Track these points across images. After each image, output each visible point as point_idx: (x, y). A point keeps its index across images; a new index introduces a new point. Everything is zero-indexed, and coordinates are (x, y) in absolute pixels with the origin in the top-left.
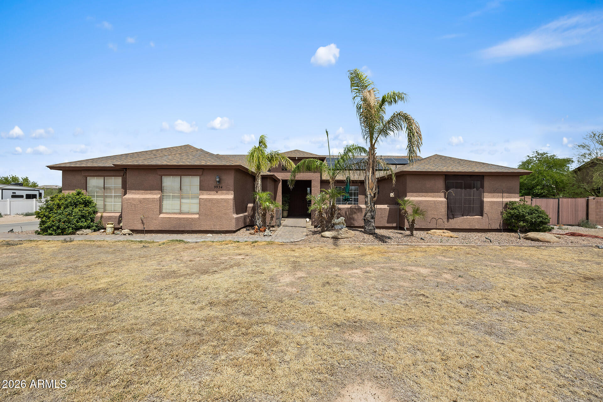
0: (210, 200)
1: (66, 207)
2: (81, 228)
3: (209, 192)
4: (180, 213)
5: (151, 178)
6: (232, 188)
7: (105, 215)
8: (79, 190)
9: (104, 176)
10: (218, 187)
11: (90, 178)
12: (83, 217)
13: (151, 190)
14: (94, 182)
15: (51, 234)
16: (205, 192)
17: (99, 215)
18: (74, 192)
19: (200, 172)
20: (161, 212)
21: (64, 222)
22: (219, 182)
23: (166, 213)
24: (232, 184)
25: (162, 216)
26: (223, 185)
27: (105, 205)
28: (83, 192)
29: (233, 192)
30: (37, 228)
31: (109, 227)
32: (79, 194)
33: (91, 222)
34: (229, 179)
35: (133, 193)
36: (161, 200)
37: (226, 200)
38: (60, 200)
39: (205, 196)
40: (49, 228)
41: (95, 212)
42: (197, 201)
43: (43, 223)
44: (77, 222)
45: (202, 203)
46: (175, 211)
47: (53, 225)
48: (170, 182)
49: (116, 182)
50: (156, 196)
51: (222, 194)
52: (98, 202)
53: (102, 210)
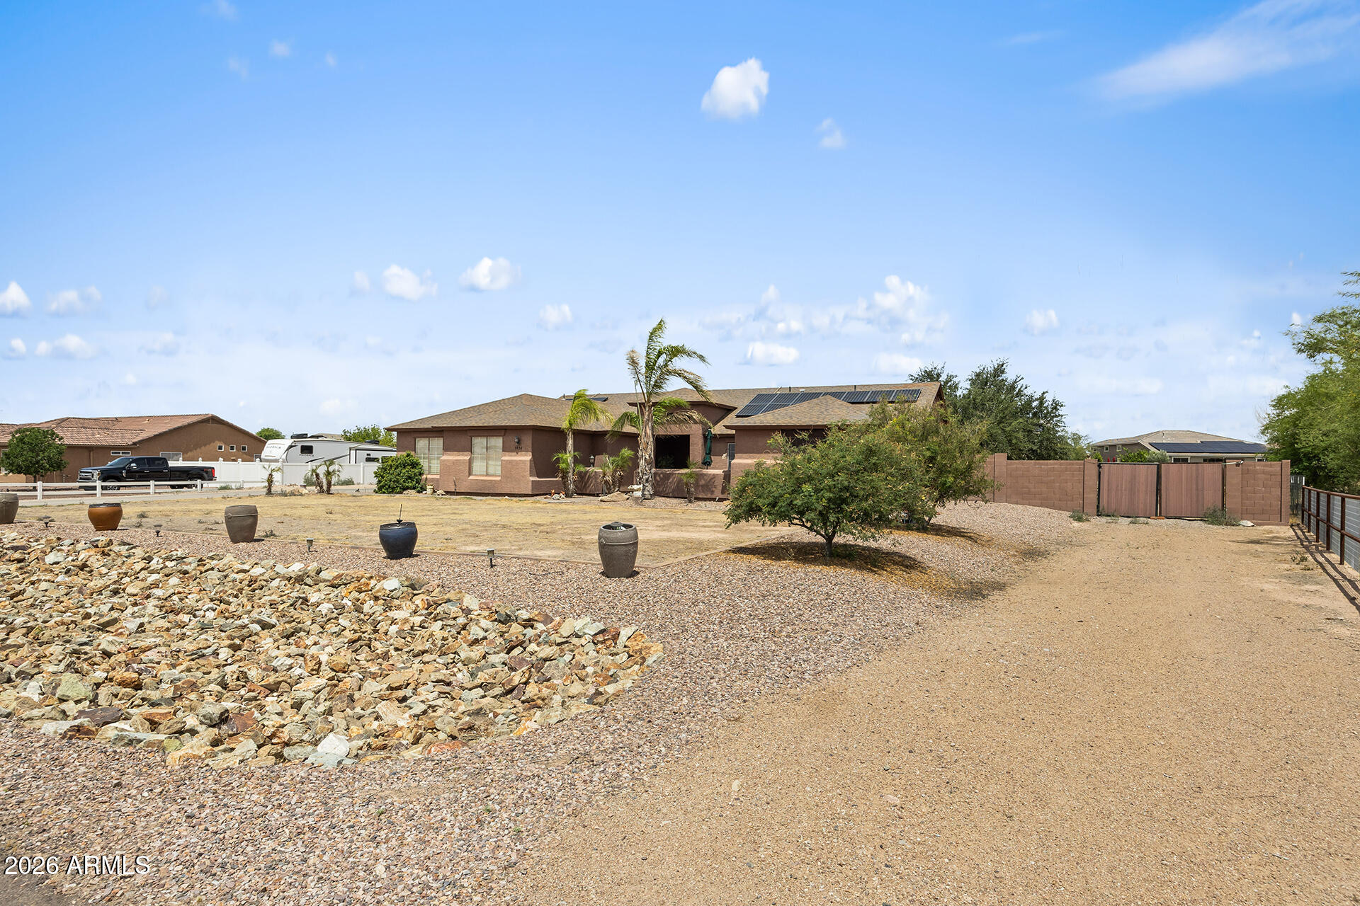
0: (511, 462)
1: (397, 467)
2: (407, 488)
3: (511, 453)
4: (487, 475)
5: (463, 440)
6: (530, 449)
7: (429, 476)
8: (409, 452)
9: (429, 437)
10: (518, 448)
11: (419, 439)
12: (410, 478)
13: (462, 451)
14: (422, 444)
15: (384, 493)
16: (507, 453)
17: (424, 476)
18: (405, 454)
19: (503, 432)
20: (470, 474)
21: (394, 482)
22: (518, 443)
23: (476, 475)
24: (530, 445)
25: (471, 477)
26: (522, 445)
27: (430, 467)
28: (412, 453)
29: (531, 453)
30: (375, 487)
31: (429, 491)
32: (408, 455)
33: (417, 483)
34: (528, 440)
35: (449, 455)
36: (470, 462)
37: (524, 462)
38: (392, 461)
39: (507, 457)
40: (383, 486)
41: (421, 474)
42: (499, 463)
43: (379, 482)
44: (404, 482)
45: (505, 465)
46: (482, 473)
47: (386, 485)
48: (479, 443)
49: (438, 443)
50: (465, 457)
51: (521, 455)
52: (424, 464)
53: (427, 472)
